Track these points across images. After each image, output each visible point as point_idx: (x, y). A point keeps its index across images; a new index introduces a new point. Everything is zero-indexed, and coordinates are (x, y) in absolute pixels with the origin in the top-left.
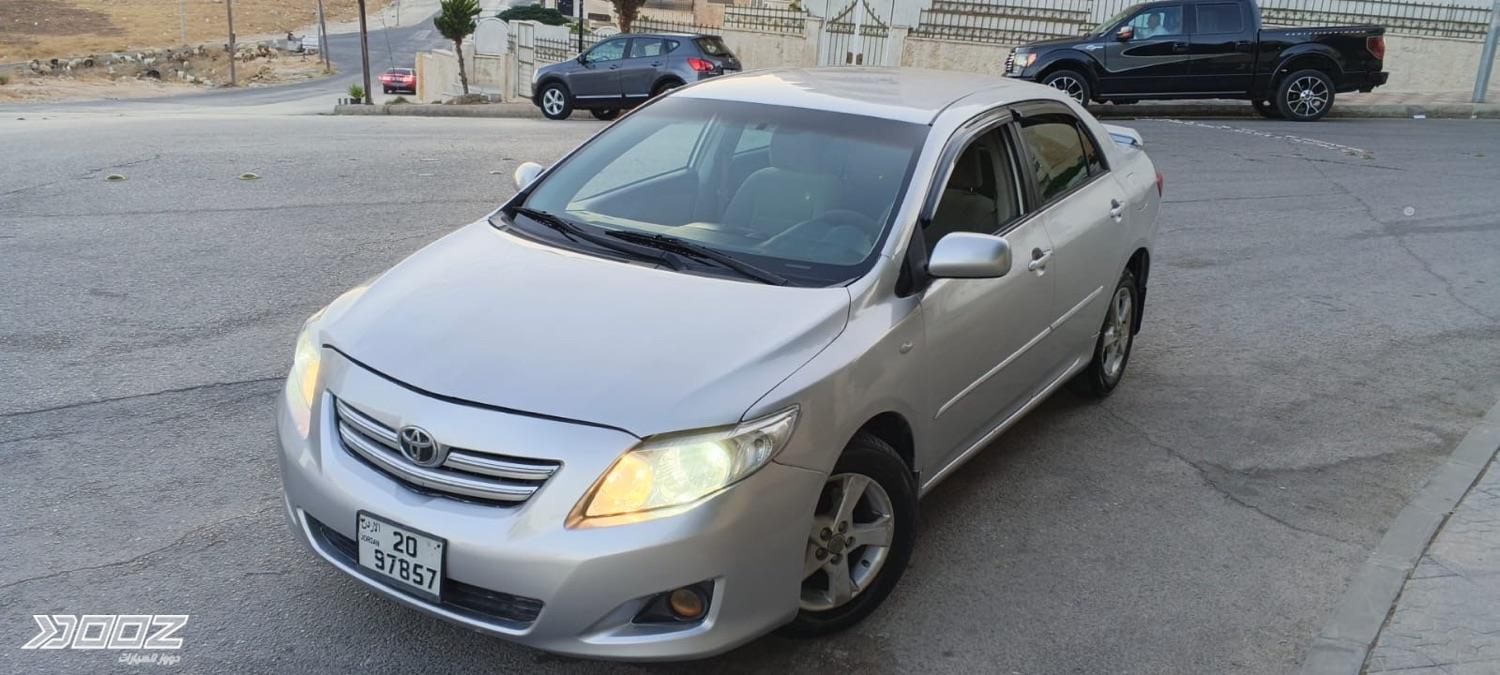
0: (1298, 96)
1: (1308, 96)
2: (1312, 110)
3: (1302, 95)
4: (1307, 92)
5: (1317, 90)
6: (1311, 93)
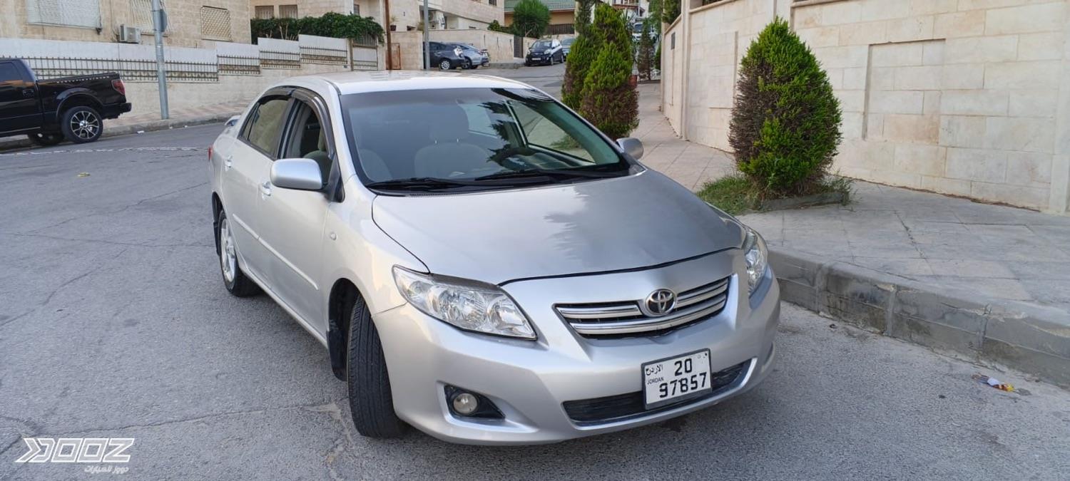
0: (78, 126)
1: (85, 124)
2: (91, 134)
3: (81, 124)
4: (83, 122)
5: (90, 120)
6: (87, 123)
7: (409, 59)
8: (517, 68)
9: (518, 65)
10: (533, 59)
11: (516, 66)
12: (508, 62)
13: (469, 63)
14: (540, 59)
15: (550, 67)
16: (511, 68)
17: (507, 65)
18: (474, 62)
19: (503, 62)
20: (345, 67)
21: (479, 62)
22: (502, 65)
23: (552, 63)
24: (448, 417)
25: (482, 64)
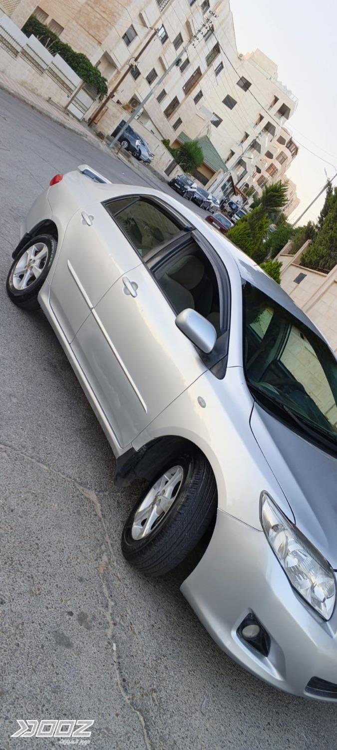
7: (106, 122)
8: (162, 181)
9: (165, 180)
10: (175, 184)
11: (162, 179)
12: (159, 172)
13: (138, 154)
14: (179, 187)
15: (182, 198)
16: (158, 178)
17: (158, 174)
18: (142, 156)
19: (156, 169)
20: (68, 97)
21: (145, 159)
22: (155, 171)
23: (184, 196)
24: (234, 633)
25: (145, 162)
